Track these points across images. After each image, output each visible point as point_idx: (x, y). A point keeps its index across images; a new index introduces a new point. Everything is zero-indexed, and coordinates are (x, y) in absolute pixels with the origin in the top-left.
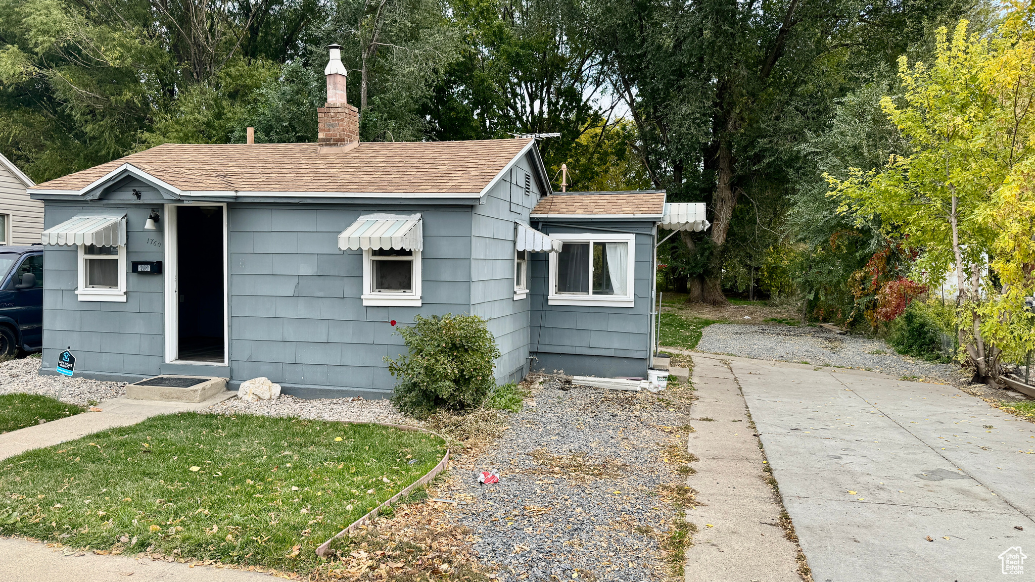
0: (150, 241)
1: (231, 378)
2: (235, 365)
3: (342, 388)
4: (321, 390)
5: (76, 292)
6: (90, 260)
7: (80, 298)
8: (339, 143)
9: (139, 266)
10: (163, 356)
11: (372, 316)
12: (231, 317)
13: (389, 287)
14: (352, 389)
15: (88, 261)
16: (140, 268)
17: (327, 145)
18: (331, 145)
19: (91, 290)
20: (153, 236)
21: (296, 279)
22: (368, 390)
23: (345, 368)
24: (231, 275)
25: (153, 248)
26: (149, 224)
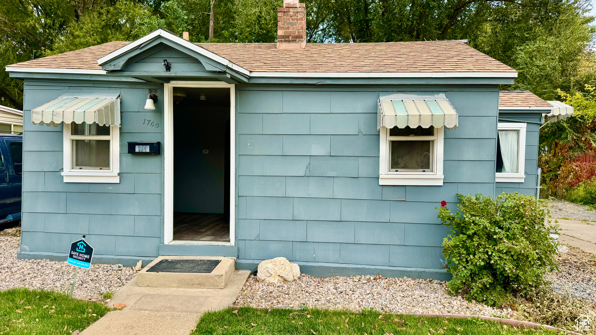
0: (147, 122)
1: (238, 257)
2: (242, 244)
3: (360, 266)
4: (335, 268)
5: (62, 174)
6: (77, 141)
7: (66, 180)
8: (297, 40)
9: (137, 147)
10: (161, 237)
11: (389, 195)
12: (238, 196)
13: (406, 167)
14: (367, 267)
15: (75, 142)
16: (137, 149)
17: (285, 41)
18: (289, 41)
19: (77, 171)
20: (150, 117)
21: (307, 160)
22: (386, 268)
23: (359, 246)
24: (238, 155)
25: (150, 129)
26: (149, 104)
